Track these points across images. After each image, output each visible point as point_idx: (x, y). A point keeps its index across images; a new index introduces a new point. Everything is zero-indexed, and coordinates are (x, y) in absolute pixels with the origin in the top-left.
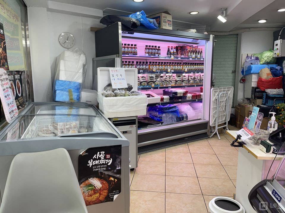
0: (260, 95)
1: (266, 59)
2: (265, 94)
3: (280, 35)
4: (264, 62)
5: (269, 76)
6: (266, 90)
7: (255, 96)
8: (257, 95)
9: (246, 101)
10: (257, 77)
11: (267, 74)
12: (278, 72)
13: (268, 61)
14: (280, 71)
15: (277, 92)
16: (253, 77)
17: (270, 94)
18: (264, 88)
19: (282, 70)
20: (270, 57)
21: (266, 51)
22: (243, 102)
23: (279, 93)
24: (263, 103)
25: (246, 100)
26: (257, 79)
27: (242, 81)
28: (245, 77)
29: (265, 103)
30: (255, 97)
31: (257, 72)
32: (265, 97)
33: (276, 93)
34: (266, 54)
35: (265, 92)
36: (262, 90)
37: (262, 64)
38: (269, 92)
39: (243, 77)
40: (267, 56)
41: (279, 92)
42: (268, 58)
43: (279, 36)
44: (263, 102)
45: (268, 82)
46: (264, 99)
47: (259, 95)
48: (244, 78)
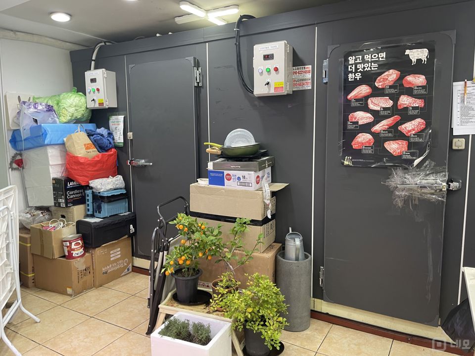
0: (77, 195)
1: (72, 110)
2: (89, 192)
3: (94, 60)
4: (70, 118)
5: (91, 150)
6: (90, 182)
7: (66, 199)
8: (71, 197)
9: (39, 215)
10: (59, 155)
11: (85, 145)
12: (105, 141)
13: (79, 115)
14: (109, 138)
15: (114, 183)
16: (49, 155)
17: (102, 190)
18: (87, 179)
19: (112, 137)
20: (81, 108)
21: (67, 92)
22: (34, 220)
23: (117, 186)
24: (90, 213)
25: (39, 212)
26: (60, 158)
27: (15, 166)
28: (21, 155)
29: (93, 212)
30: (67, 203)
31: (59, 142)
32: (90, 198)
33: (112, 187)
34: (72, 100)
35: (88, 187)
36: (83, 184)
37: (66, 123)
38: (99, 187)
39: (16, 155)
40: (74, 104)
41: (117, 184)
42: (76, 110)
43: (93, 63)
44: (88, 210)
45: (94, 163)
46: (90, 202)
47: (74, 196)
48: (19, 158)
